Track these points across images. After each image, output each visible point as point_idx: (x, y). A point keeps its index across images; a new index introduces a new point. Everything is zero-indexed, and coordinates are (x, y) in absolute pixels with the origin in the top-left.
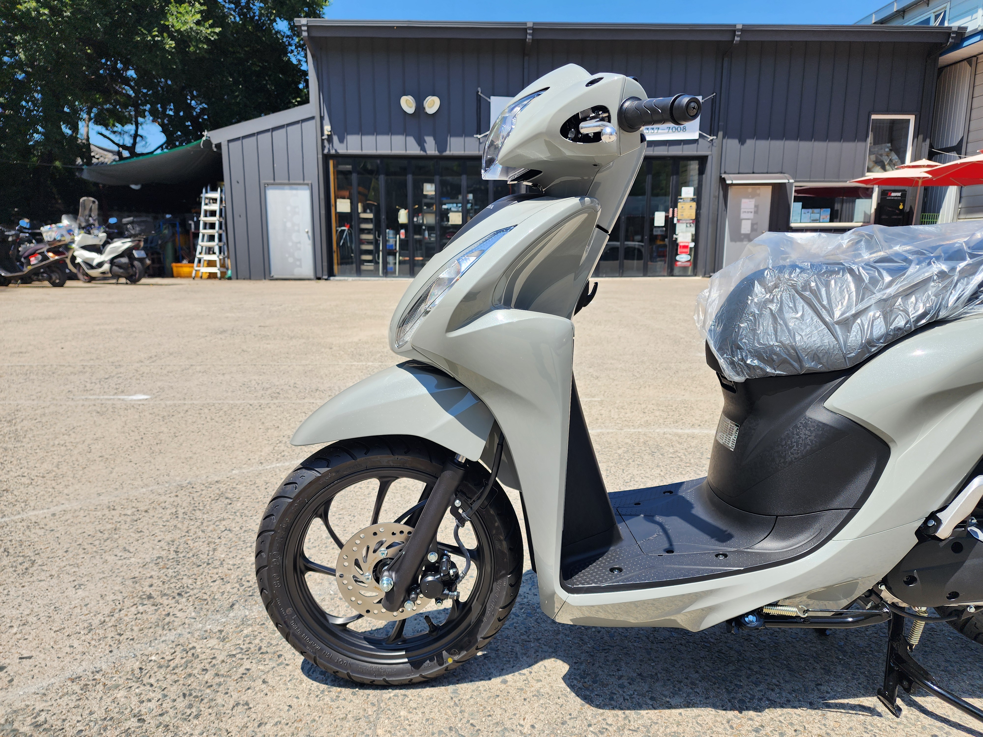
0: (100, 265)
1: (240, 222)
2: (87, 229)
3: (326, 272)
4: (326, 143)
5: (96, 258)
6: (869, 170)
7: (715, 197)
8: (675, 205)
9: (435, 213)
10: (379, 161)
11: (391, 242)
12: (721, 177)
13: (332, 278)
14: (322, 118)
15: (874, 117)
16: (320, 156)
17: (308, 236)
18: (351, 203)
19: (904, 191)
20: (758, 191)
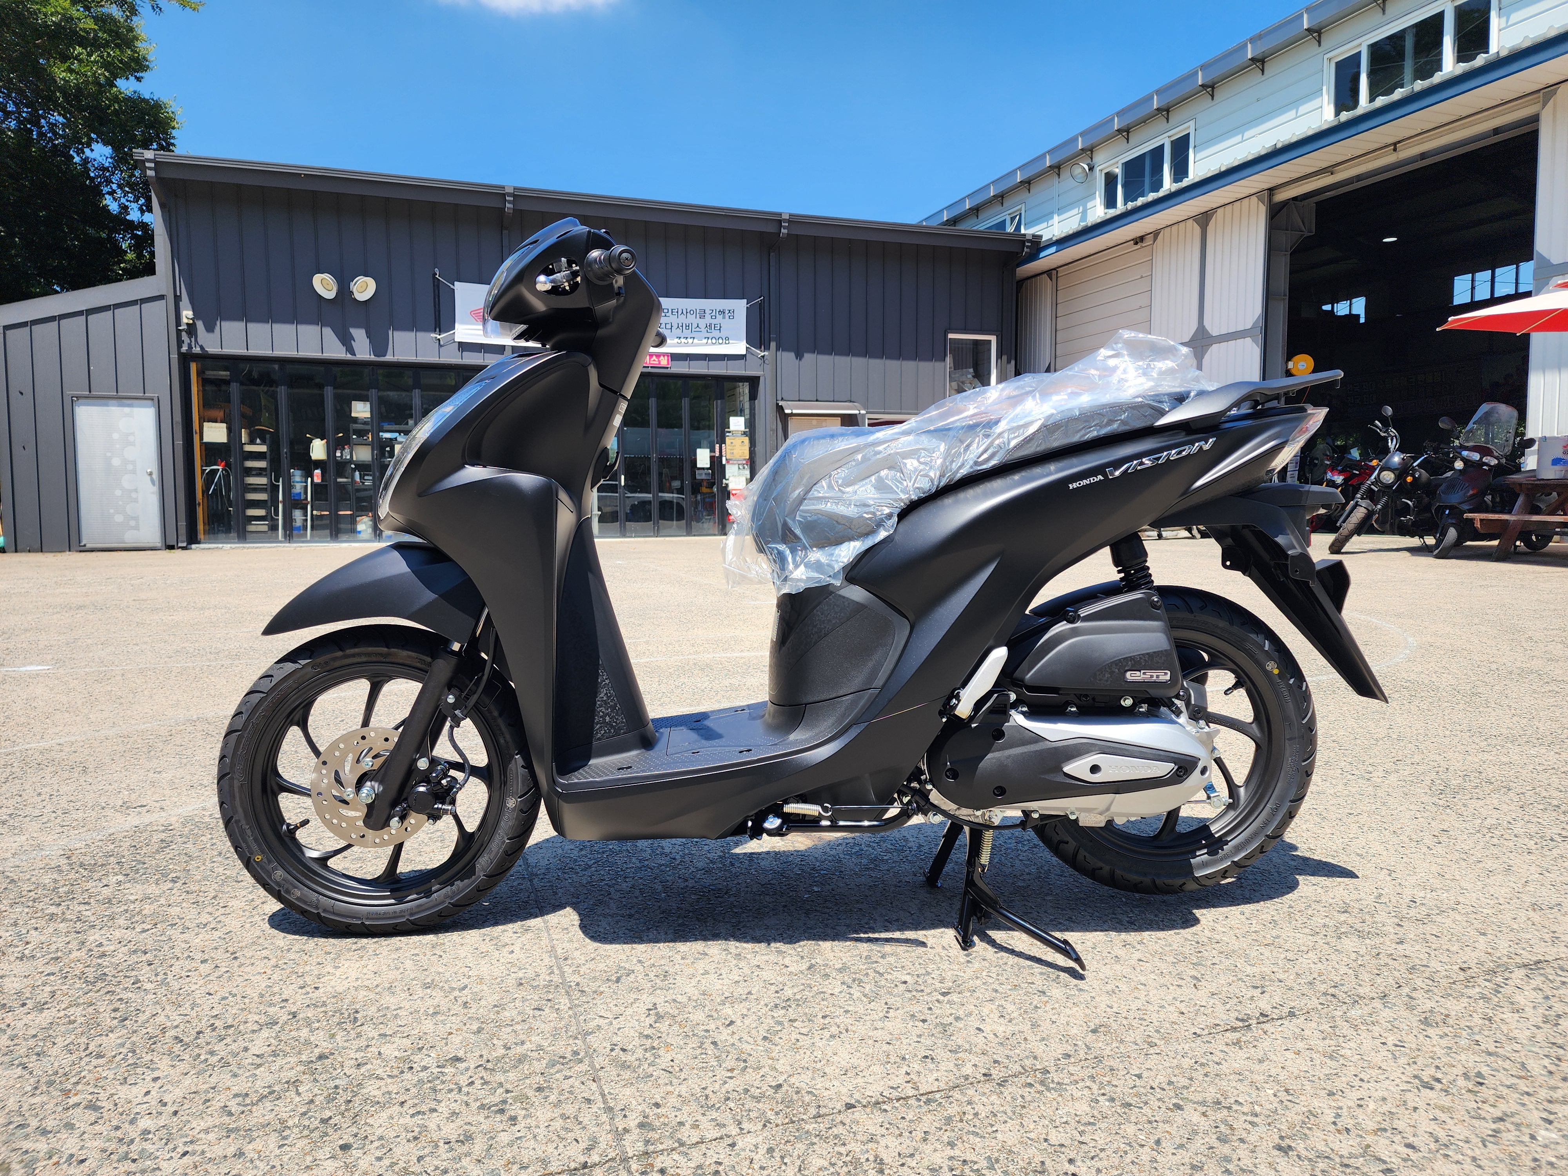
1: (24, 456)
3: (183, 537)
4: (184, 336)
7: (772, 430)
8: (722, 440)
9: (372, 444)
10: (276, 367)
11: (298, 488)
12: (777, 404)
13: (193, 546)
14: (177, 299)
15: (951, 336)
16: (174, 356)
17: (152, 480)
18: (230, 430)
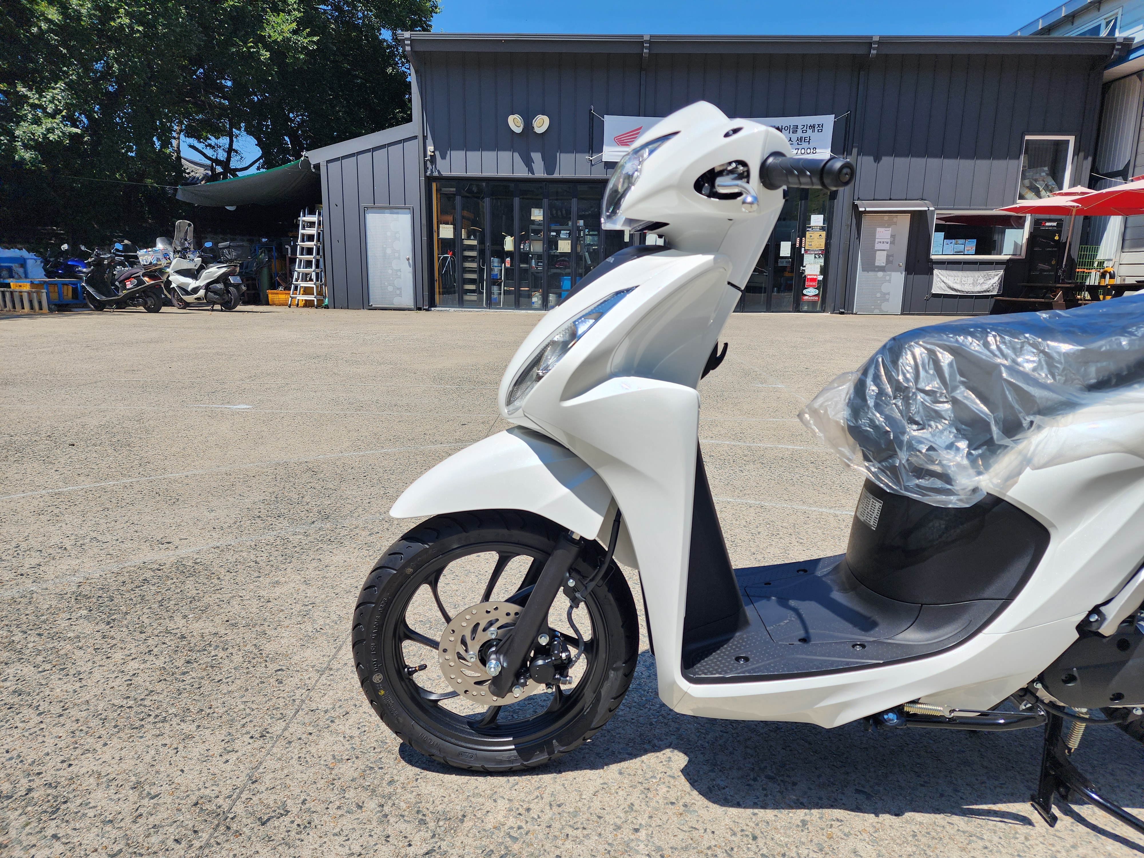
0: (195, 290)
1: (338, 247)
2: (183, 254)
3: (426, 302)
4: (429, 164)
5: (191, 283)
6: (1022, 197)
7: (847, 225)
8: (803, 235)
9: (543, 240)
10: (484, 184)
11: (496, 271)
12: (854, 203)
13: (433, 309)
14: (425, 138)
15: (1027, 137)
16: (423, 178)
17: (409, 263)
18: (455, 229)
19: (1061, 220)
20: (895, 220)
